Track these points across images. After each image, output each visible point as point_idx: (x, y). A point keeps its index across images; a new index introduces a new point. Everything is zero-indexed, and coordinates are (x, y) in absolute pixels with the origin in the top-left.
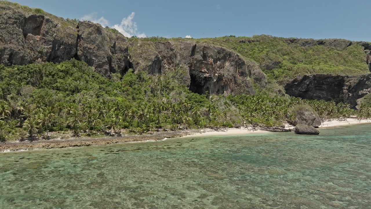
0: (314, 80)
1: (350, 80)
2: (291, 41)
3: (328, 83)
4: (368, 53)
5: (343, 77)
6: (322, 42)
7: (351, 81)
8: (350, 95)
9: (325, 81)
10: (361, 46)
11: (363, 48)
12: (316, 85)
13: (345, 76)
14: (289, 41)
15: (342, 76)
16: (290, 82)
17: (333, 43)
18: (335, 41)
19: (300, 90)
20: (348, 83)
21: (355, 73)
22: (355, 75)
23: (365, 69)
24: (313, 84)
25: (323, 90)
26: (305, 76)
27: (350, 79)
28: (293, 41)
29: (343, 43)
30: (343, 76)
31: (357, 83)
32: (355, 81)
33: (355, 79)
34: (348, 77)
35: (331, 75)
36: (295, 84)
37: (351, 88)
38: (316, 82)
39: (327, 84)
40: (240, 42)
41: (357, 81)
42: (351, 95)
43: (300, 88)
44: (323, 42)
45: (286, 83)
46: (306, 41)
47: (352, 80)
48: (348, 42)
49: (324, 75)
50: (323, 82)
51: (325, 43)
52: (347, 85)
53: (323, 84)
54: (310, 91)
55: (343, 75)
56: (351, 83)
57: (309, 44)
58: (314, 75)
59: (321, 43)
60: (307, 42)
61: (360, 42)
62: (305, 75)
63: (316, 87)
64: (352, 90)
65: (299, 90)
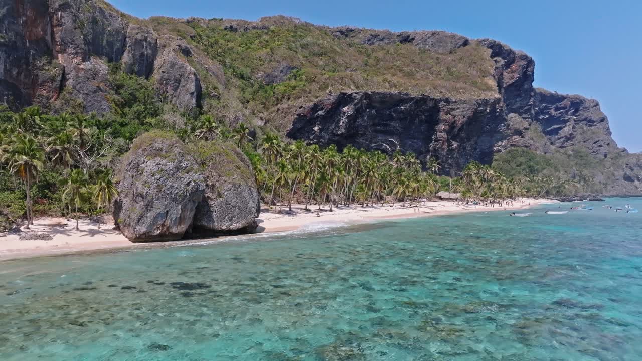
0: (369, 106)
1: (453, 109)
2: (342, 32)
3: (401, 115)
4: (499, 65)
5: (437, 102)
6: (408, 36)
7: (455, 113)
8: (454, 147)
9: (394, 111)
10: (485, 48)
11: (490, 51)
12: (376, 121)
13: (441, 100)
14: (338, 33)
15: (434, 99)
16: (306, 110)
17: (429, 38)
18: (433, 34)
19: (334, 132)
20: (449, 116)
21: (464, 93)
22: (464, 97)
23: (489, 89)
24: (366, 118)
25: (392, 134)
26: (344, 94)
27: (454, 107)
28: (346, 33)
29: (449, 40)
30: (436, 98)
31: (469, 117)
32: (465, 113)
33: (464, 108)
34: (448, 101)
35: (407, 94)
36: (319, 116)
37: (456, 130)
38: (373, 112)
39: (400, 120)
40: (225, 29)
41: (470, 112)
42: (455, 145)
43: (333, 127)
44: (410, 38)
45: (297, 112)
46: (373, 33)
47: (458, 108)
48: (461, 38)
49: (391, 95)
50: (390, 112)
51: (413, 39)
52: (446, 122)
53: (391, 118)
54: (362, 135)
55: (437, 96)
56: (455, 116)
57: (380, 41)
58: (366, 94)
59: (406, 39)
60: (376, 36)
61: (484, 40)
62: (342, 91)
63: (374, 125)
64: (458, 134)
65: (332, 132)
